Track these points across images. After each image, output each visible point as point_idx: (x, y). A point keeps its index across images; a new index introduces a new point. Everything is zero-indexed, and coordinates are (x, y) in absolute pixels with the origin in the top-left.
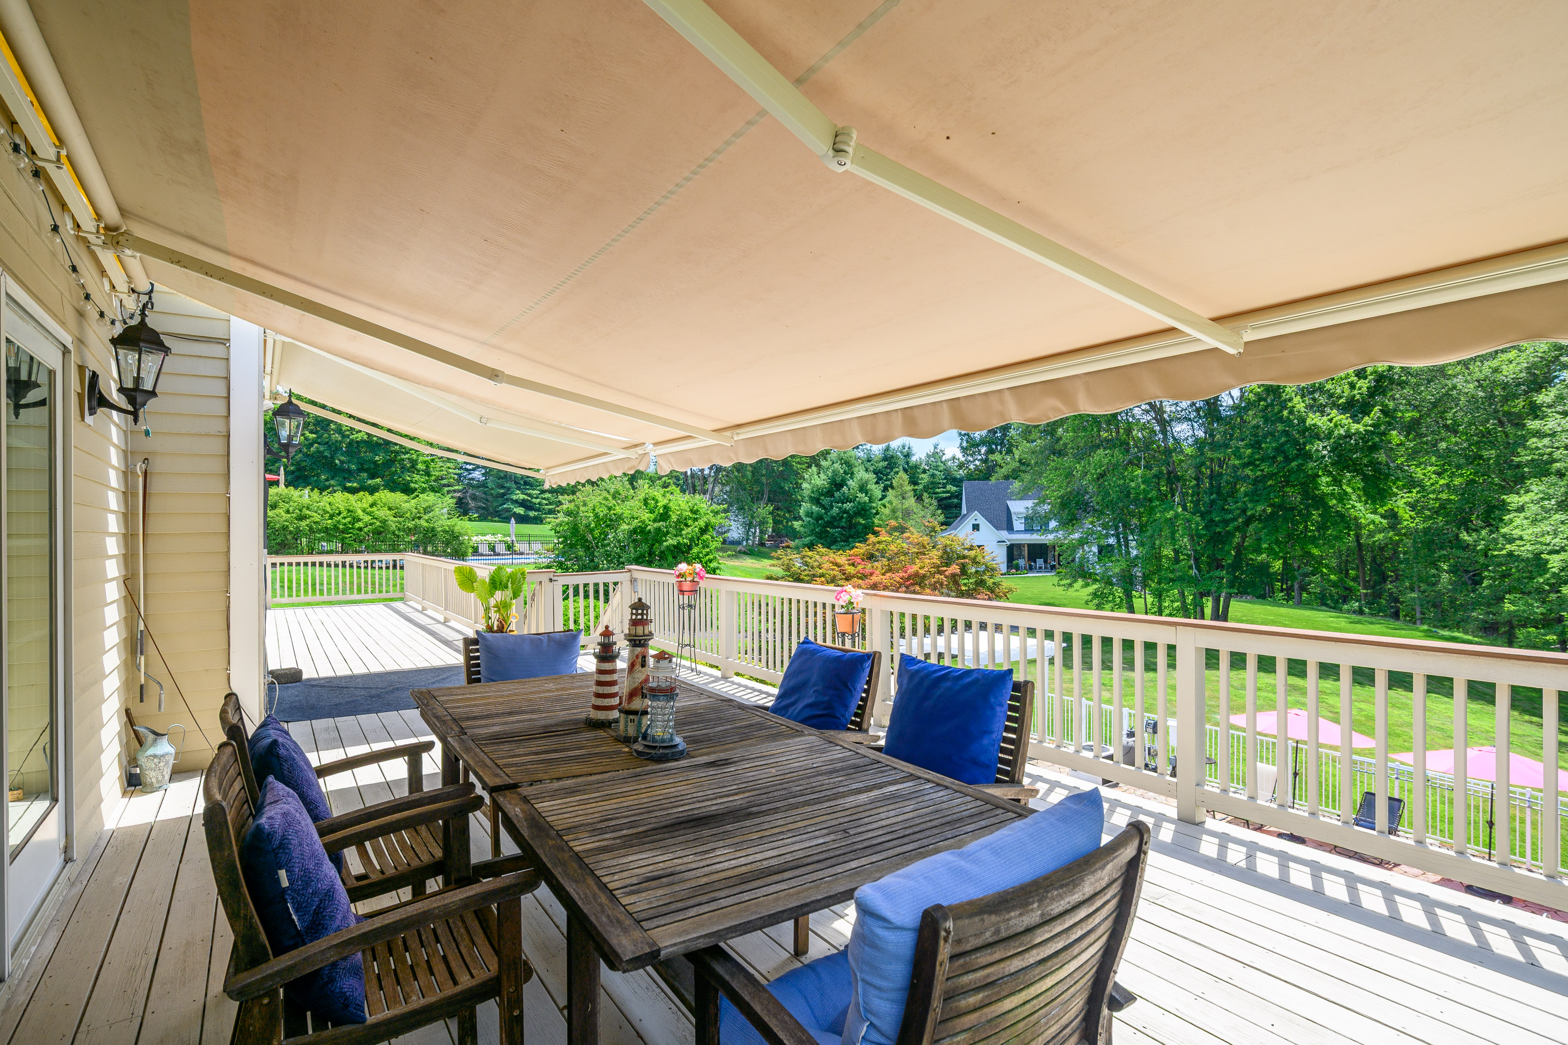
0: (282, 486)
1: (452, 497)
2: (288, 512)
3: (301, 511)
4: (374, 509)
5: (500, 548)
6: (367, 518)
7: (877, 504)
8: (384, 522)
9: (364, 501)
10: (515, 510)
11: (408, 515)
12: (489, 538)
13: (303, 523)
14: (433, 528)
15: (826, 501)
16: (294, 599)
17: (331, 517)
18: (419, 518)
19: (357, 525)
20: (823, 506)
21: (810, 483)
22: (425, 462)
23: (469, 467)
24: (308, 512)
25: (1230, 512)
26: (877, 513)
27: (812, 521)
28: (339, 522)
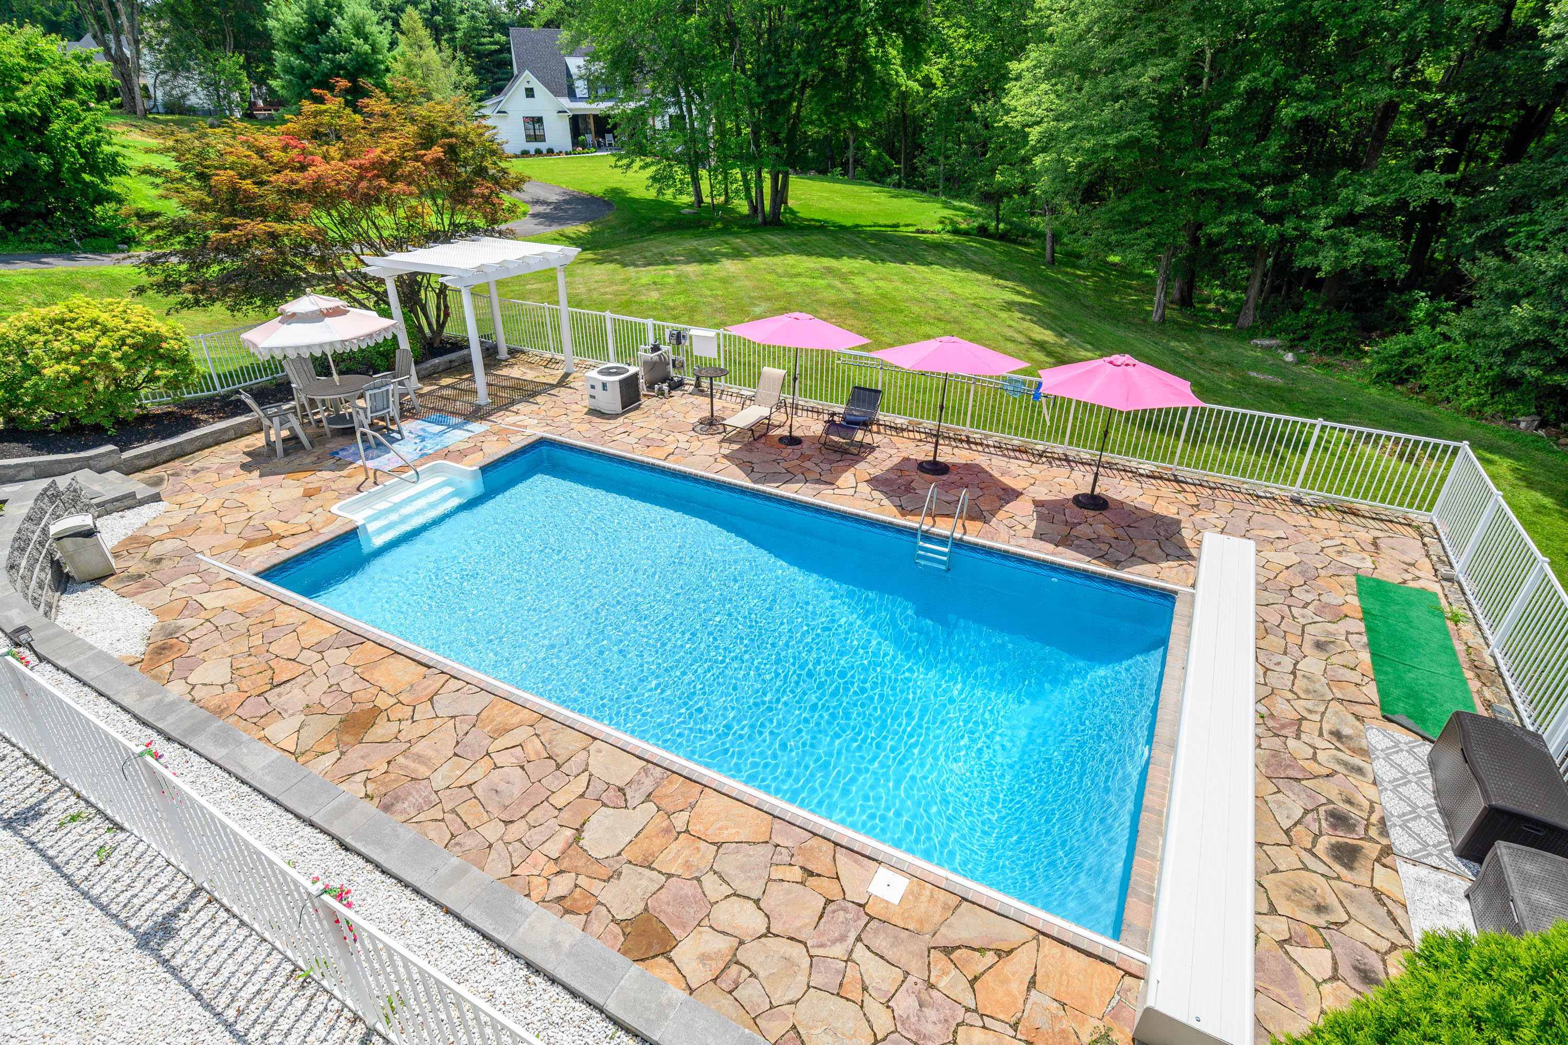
7: (386, 57)
15: (309, 48)
20: (306, 58)
21: (278, 20)
25: (783, 75)
26: (388, 70)
27: (295, 80)
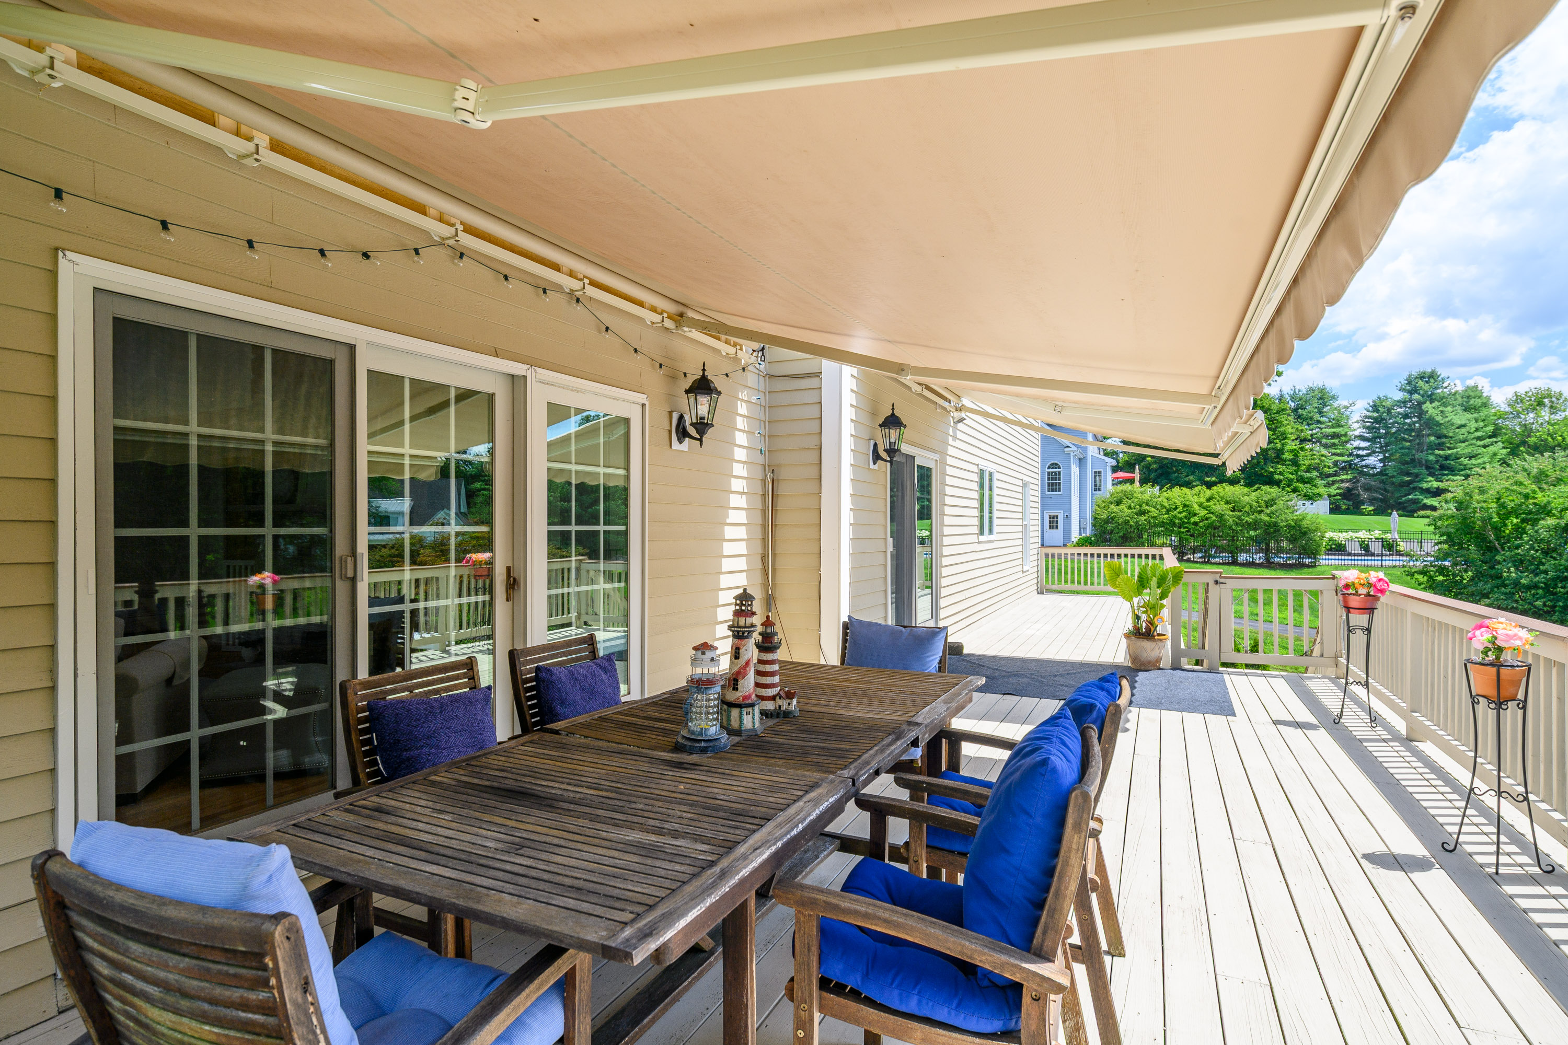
0: (1137, 484)
1: (1339, 488)
2: (1130, 508)
3: (1140, 506)
4: (1211, 503)
5: (1376, 548)
6: (1203, 513)
8: (1221, 516)
9: (1202, 495)
10: (1425, 501)
11: (1247, 509)
12: (1363, 535)
13: (1142, 518)
14: (1276, 522)
16: (1095, 587)
17: (1168, 512)
18: (1261, 512)
19: (1192, 520)
22: (1292, 451)
23: (1361, 452)
24: (1147, 507)
28: (1175, 517)
